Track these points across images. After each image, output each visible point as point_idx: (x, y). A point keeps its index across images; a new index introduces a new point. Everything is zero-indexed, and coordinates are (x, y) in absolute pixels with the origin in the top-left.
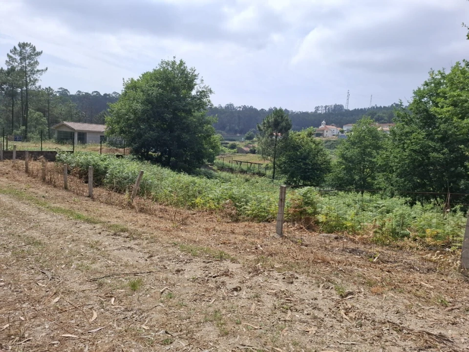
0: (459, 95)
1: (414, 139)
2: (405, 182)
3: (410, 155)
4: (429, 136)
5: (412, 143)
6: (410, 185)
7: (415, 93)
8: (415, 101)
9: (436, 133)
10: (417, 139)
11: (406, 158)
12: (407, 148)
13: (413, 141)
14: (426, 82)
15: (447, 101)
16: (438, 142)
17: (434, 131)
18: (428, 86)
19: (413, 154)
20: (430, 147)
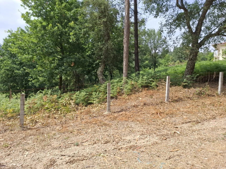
0: (21, 44)
1: (6, 63)
2: (3, 86)
3: (5, 72)
4: (14, 62)
5: (5, 66)
6: (7, 87)
7: (4, 40)
8: (4, 44)
9: (17, 61)
10: (7, 63)
11: (3, 74)
12: (3, 68)
13: (5, 64)
14: (9, 35)
15: (16, 46)
16: (18, 65)
17: (15, 60)
18: (10, 37)
19: (7, 71)
20: (15, 68)
